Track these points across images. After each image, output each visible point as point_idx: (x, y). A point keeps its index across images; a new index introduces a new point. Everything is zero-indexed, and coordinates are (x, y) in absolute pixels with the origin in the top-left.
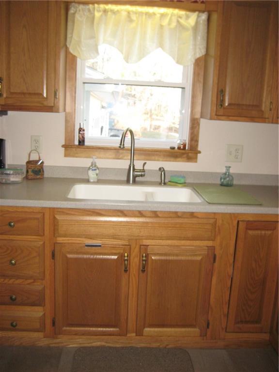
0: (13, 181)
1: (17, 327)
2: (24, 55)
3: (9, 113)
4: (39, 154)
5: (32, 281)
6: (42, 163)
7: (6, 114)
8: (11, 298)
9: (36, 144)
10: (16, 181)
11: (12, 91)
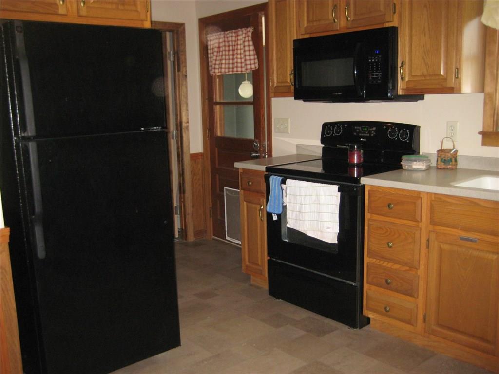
0: (415, 168)
1: (388, 313)
2: (425, 35)
3: (426, 96)
4: (453, 141)
5: (408, 268)
6: (456, 151)
7: (423, 99)
8: (386, 281)
9: (452, 131)
10: (418, 169)
11: (413, 74)
